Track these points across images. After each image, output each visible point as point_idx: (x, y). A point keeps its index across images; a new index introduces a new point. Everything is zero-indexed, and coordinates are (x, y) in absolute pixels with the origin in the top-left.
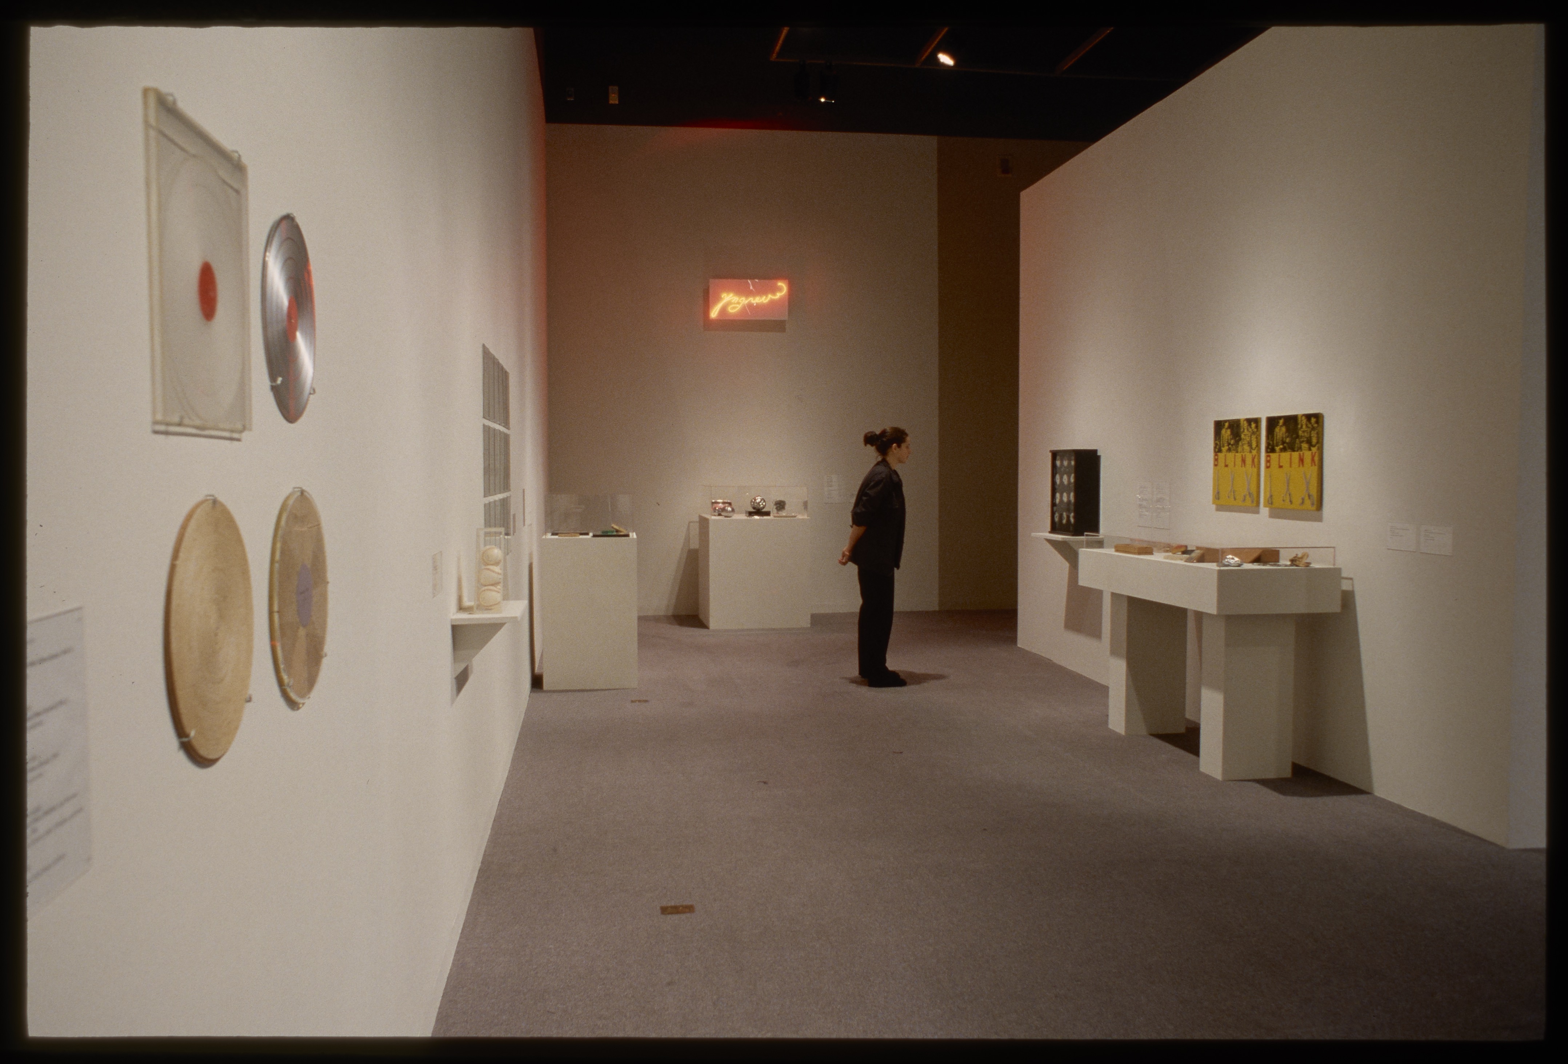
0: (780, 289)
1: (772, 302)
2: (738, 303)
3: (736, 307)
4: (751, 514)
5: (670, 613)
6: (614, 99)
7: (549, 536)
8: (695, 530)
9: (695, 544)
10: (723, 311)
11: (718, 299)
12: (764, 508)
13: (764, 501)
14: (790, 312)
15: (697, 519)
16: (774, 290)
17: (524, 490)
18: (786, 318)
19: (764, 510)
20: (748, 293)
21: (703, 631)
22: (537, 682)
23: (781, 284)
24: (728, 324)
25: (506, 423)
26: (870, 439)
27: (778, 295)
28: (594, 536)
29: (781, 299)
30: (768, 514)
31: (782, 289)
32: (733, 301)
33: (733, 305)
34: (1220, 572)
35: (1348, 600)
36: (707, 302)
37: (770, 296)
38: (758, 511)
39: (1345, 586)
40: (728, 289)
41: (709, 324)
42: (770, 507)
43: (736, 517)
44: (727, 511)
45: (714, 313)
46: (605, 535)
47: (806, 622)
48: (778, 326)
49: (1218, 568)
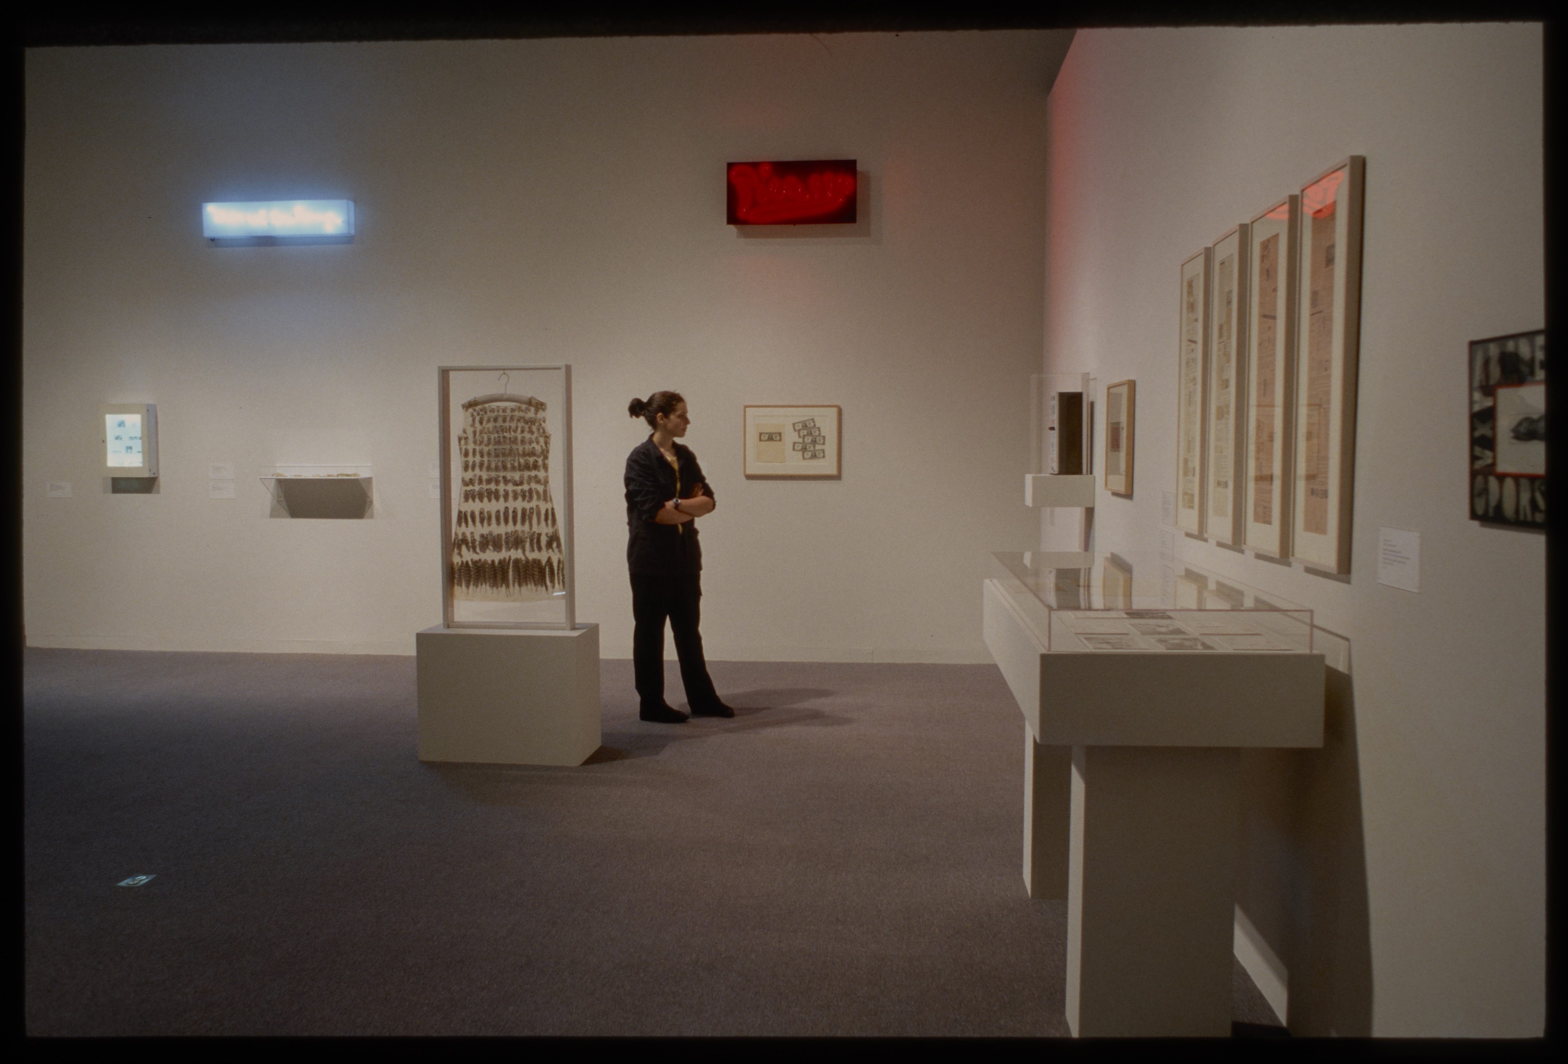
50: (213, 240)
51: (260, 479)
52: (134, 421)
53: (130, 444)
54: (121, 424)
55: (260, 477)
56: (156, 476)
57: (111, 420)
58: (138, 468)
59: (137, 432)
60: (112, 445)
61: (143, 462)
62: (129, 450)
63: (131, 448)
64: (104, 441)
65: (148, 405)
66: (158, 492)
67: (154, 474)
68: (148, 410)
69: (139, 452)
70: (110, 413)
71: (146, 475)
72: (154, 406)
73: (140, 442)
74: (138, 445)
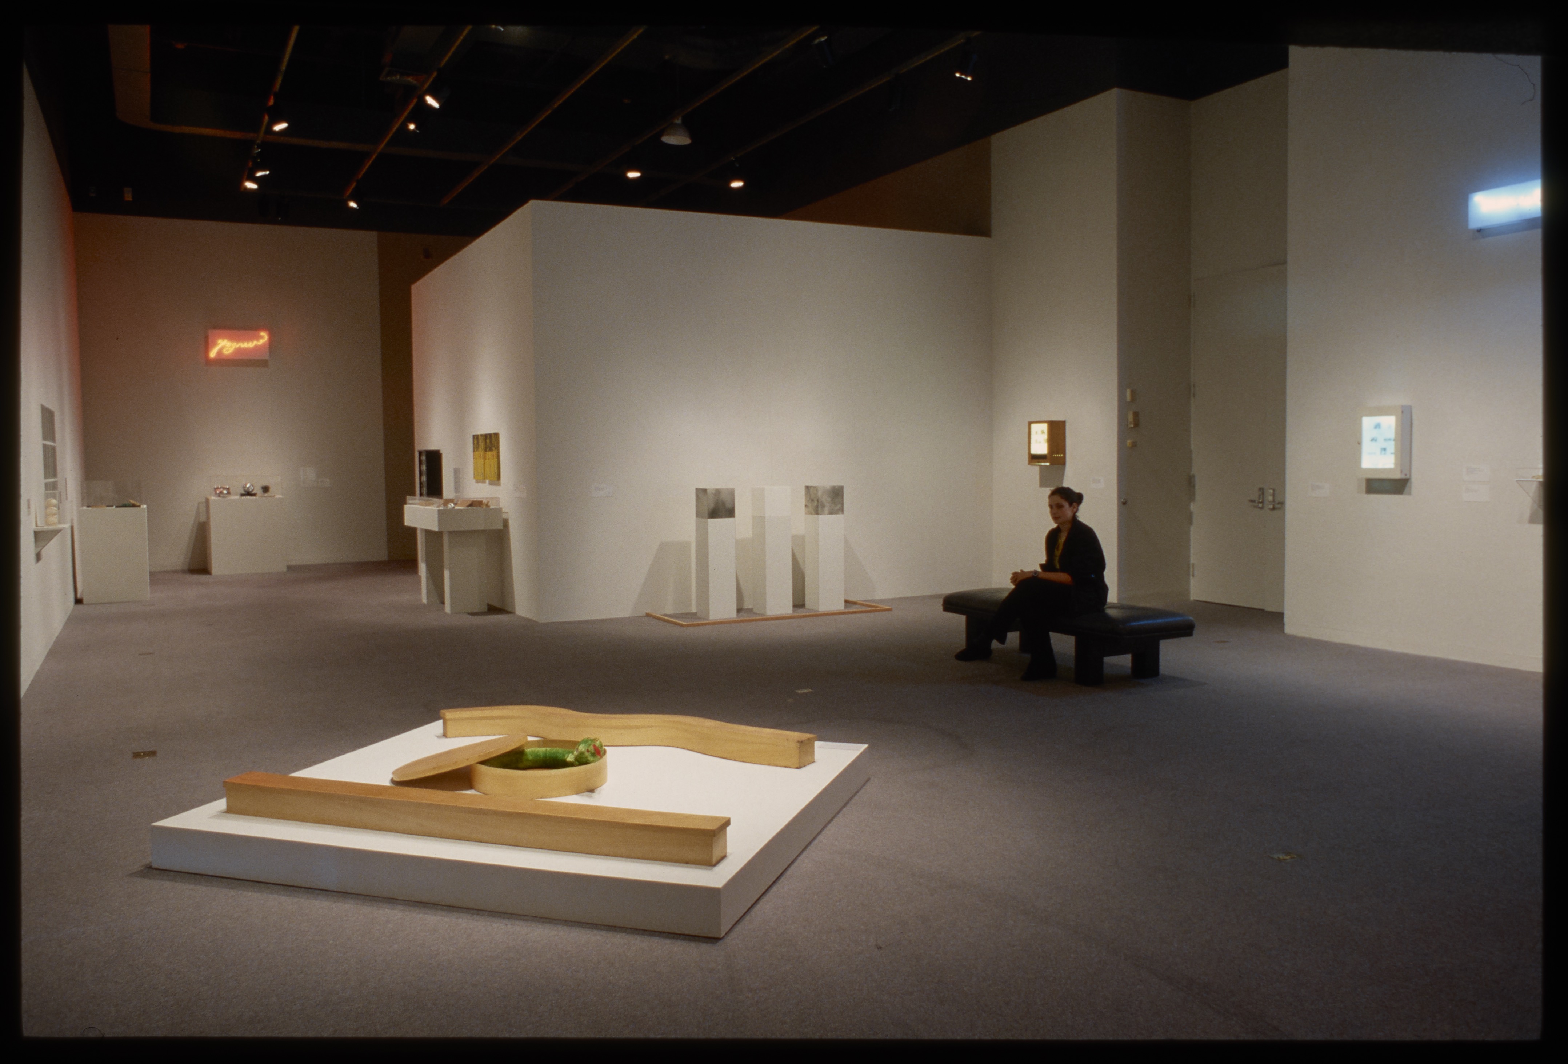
0: (262, 337)
1: (256, 347)
2: (231, 347)
3: (229, 350)
4: (242, 495)
5: (186, 568)
6: (128, 197)
7: (85, 508)
8: (203, 508)
9: (203, 519)
10: (220, 352)
11: (215, 344)
12: (253, 490)
13: (253, 486)
14: (271, 352)
15: (204, 500)
16: (258, 338)
17: (66, 479)
18: (267, 357)
19: (253, 492)
20: (238, 340)
21: (207, 577)
22: (78, 601)
23: (263, 334)
24: (222, 362)
25: (54, 440)
27: (261, 342)
28: (117, 507)
29: (263, 345)
30: (254, 495)
31: (264, 338)
32: (227, 346)
33: (227, 349)
34: (439, 510)
35: (506, 523)
36: (207, 346)
37: (255, 343)
38: (248, 493)
39: (504, 516)
40: (224, 337)
41: (209, 362)
42: (258, 490)
43: (232, 497)
44: (223, 493)
45: (213, 354)
46: (124, 506)
47: (285, 570)
48: (263, 363)
49: (438, 509)
50: (1479, 231)
51: (1517, 481)
52: (1389, 422)
53: (1384, 445)
54: (1378, 426)
55: (1517, 480)
56: (1408, 477)
57: (1367, 422)
58: (1390, 470)
59: (1392, 434)
60: (1367, 446)
61: (1396, 464)
62: (1383, 452)
63: (1385, 449)
64: (1359, 443)
65: (1403, 407)
66: (1410, 494)
67: (1406, 475)
68: (1402, 412)
69: (1392, 453)
70: (1367, 415)
71: (1398, 476)
72: (1410, 408)
73: (1393, 443)
74: (1391, 447)
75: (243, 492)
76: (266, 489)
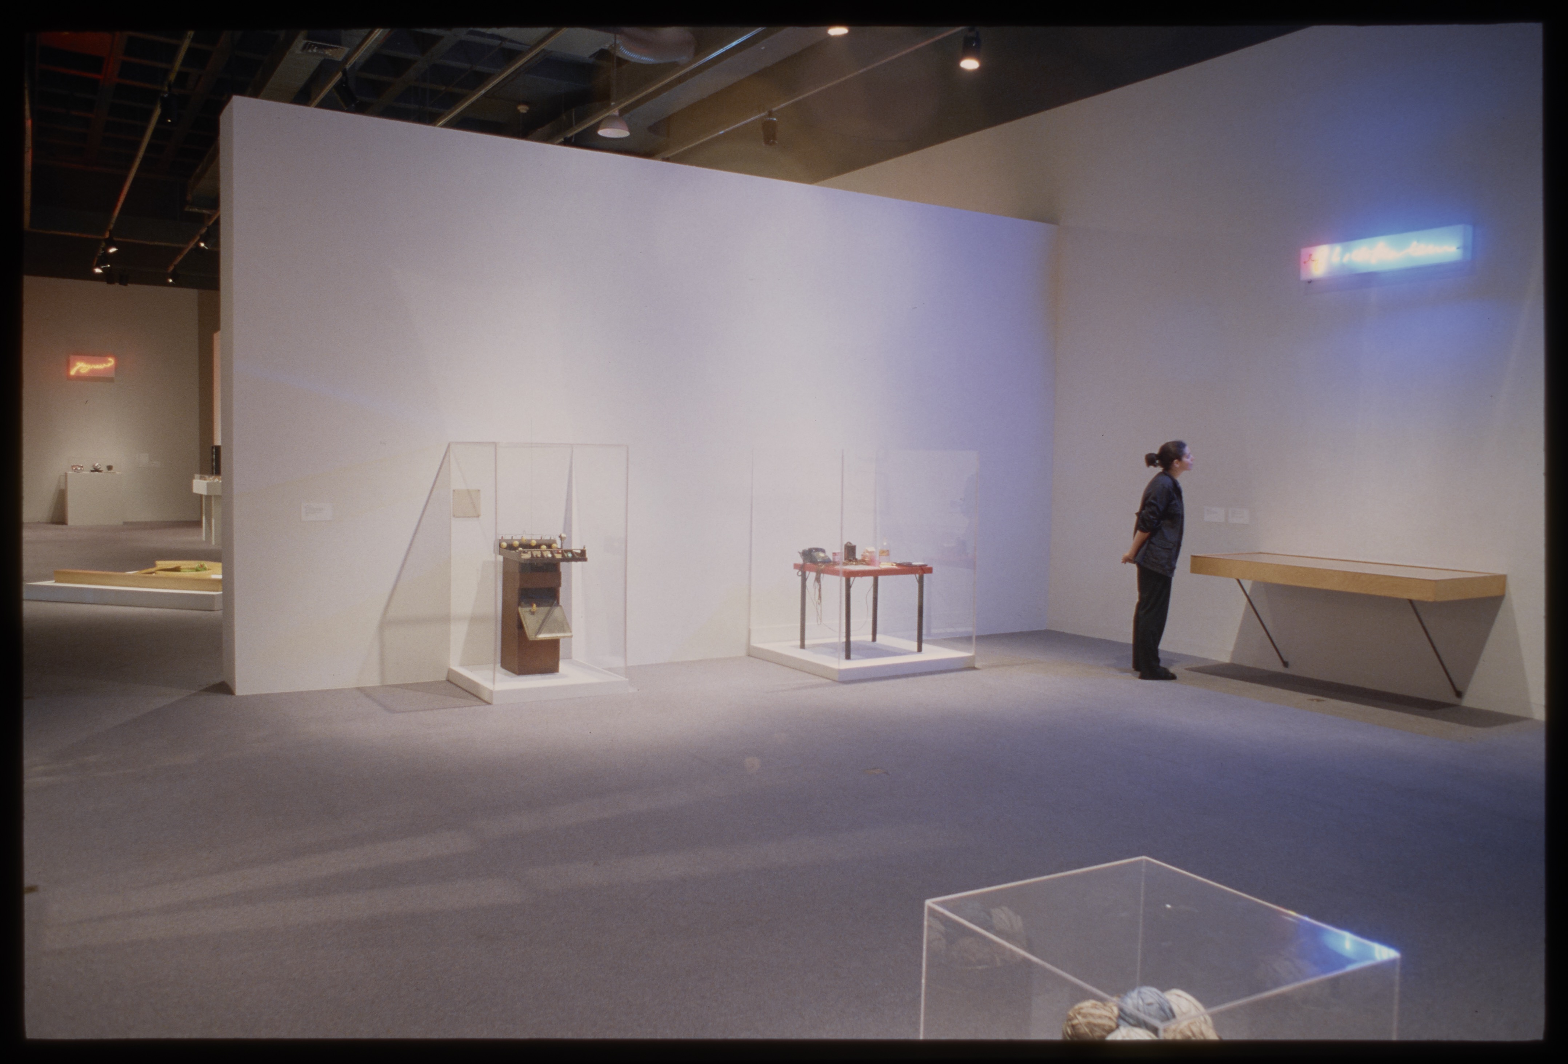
1: (105, 369)
2: (86, 368)
4: (92, 471)
5: (50, 520)
8: (62, 480)
9: (63, 487)
10: (78, 371)
11: (74, 365)
12: (100, 468)
13: (100, 465)
14: (116, 372)
15: (63, 475)
16: (107, 362)
18: (113, 376)
19: (100, 470)
20: (92, 363)
21: (65, 526)
23: (110, 359)
24: (80, 378)
26: (1151, 460)
27: (109, 365)
29: (111, 367)
31: (111, 362)
32: (84, 367)
33: (84, 369)
36: (68, 366)
37: (105, 365)
38: (96, 470)
40: (82, 360)
41: (69, 378)
42: (104, 468)
43: (84, 473)
44: (78, 470)
45: (73, 372)
48: (111, 380)
75: (93, 469)
76: (110, 468)
